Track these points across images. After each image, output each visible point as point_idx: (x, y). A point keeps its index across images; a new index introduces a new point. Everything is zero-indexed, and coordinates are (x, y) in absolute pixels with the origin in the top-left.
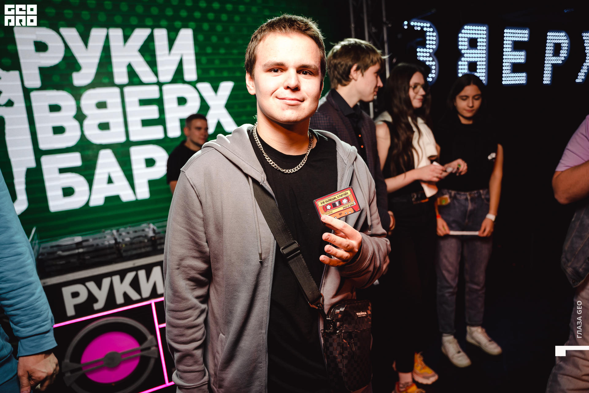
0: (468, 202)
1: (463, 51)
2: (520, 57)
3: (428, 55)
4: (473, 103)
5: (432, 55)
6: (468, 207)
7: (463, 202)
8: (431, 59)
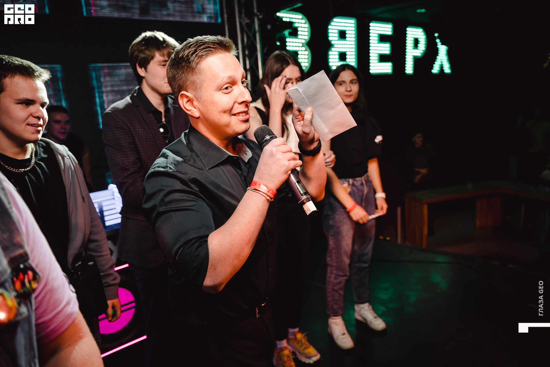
0: (364, 186)
1: (333, 42)
2: (386, 48)
3: (301, 45)
4: (350, 87)
5: (305, 45)
6: (364, 191)
7: (360, 187)
8: (304, 49)
